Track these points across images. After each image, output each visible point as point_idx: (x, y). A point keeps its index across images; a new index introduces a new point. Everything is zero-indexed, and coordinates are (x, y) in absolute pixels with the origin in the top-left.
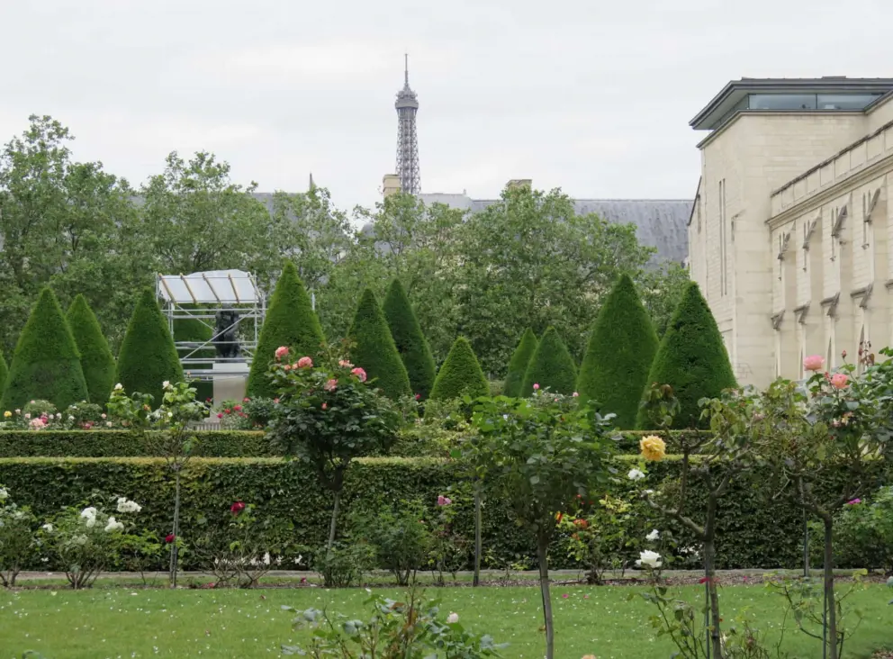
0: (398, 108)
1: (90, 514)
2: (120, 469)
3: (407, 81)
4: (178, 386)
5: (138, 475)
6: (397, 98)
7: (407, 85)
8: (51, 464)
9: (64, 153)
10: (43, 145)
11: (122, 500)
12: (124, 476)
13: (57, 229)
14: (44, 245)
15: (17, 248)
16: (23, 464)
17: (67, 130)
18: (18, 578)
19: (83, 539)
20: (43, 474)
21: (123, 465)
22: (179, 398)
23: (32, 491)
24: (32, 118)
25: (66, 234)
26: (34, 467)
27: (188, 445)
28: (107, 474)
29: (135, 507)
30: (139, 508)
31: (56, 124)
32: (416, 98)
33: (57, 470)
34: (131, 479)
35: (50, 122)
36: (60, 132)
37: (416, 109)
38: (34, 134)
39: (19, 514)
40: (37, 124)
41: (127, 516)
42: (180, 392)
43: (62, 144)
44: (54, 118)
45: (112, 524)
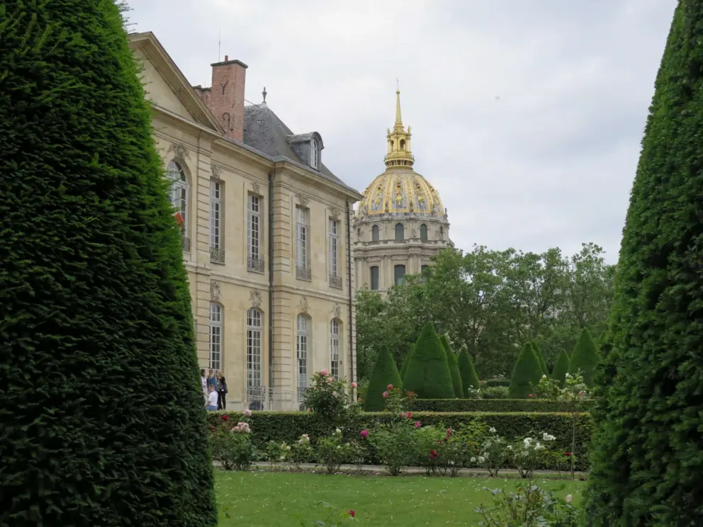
1: (527, 441)
2: (558, 418)
4: (574, 376)
5: (567, 421)
8: (523, 416)
9: (601, 260)
10: (590, 257)
11: (545, 434)
12: (560, 422)
13: (599, 299)
14: (592, 307)
15: (579, 310)
16: (511, 416)
17: (601, 248)
18: (499, 472)
19: (526, 453)
20: (520, 420)
21: (560, 416)
22: (574, 382)
23: (515, 429)
24: (583, 244)
25: (605, 300)
26: (516, 417)
27: (578, 406)
28: (552, 421)
29: (552, 437)
30: (555, 438)
31: (596, 246)
33: (527, 419)
34: (564, 424)
35: (593, 245)
36: (599, 250)
38: (585, 252)
39: (499, 440)
40: (586, 247)
41: (547, 443)
42: (575, 378)
43: (600, 256)
44: (594, 243)
45: (538, 446)
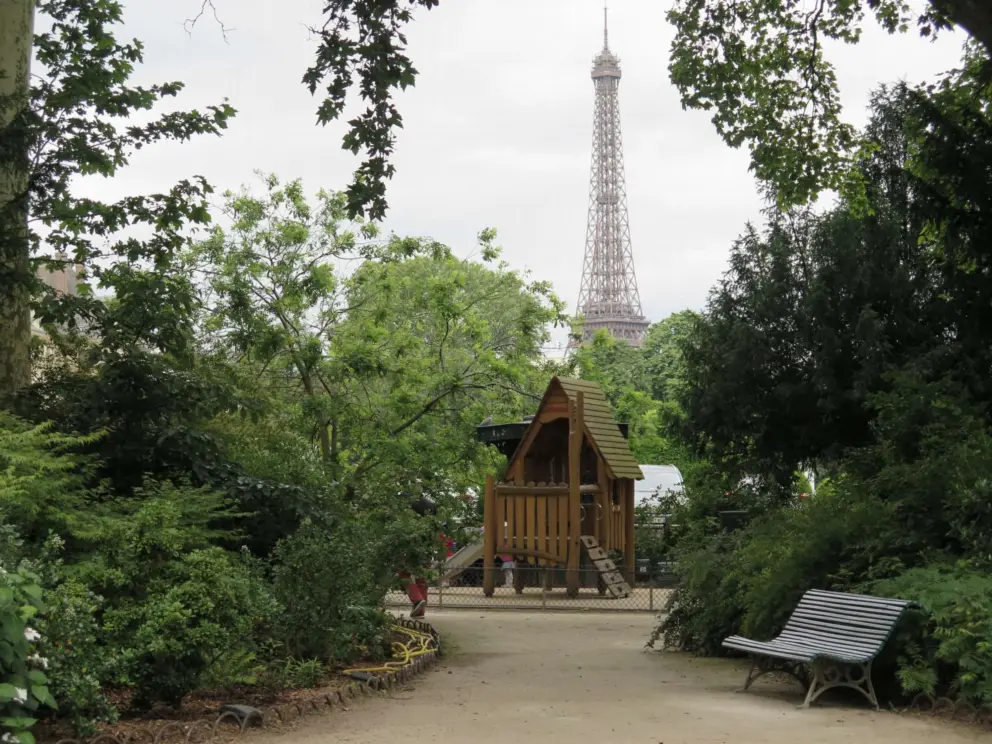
0: (594, 78)
3: (606, 43)
6: (593, 65)
7: (606, 49)
32: (619, 65)
37: (619, 78)
